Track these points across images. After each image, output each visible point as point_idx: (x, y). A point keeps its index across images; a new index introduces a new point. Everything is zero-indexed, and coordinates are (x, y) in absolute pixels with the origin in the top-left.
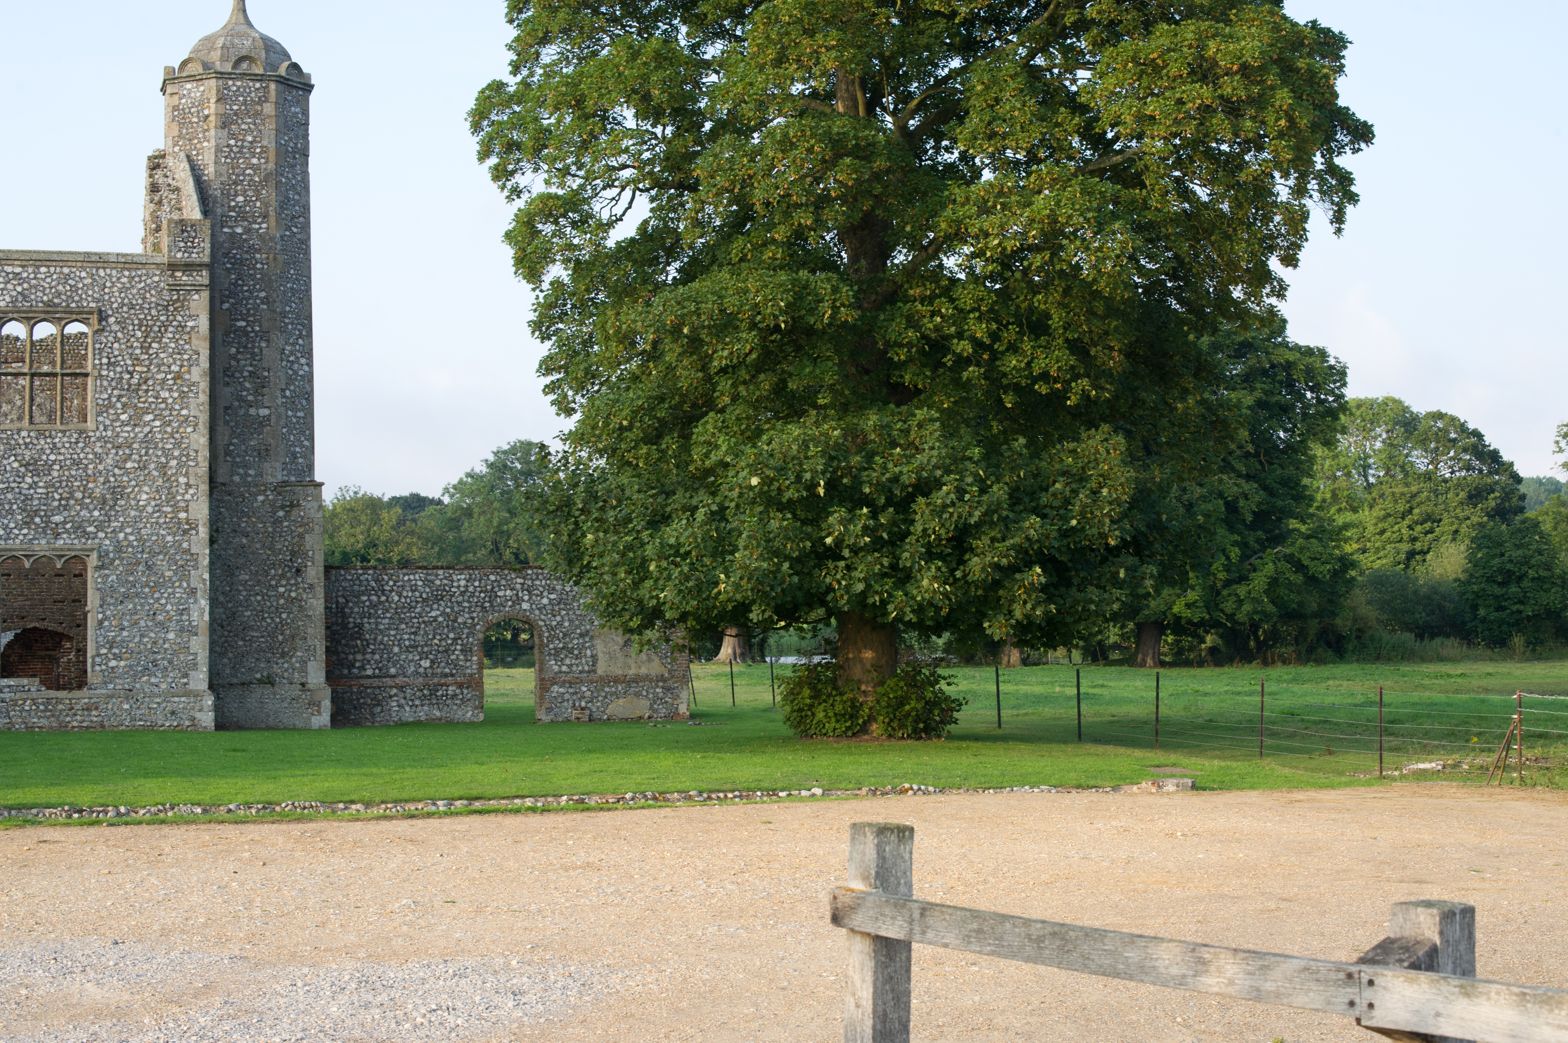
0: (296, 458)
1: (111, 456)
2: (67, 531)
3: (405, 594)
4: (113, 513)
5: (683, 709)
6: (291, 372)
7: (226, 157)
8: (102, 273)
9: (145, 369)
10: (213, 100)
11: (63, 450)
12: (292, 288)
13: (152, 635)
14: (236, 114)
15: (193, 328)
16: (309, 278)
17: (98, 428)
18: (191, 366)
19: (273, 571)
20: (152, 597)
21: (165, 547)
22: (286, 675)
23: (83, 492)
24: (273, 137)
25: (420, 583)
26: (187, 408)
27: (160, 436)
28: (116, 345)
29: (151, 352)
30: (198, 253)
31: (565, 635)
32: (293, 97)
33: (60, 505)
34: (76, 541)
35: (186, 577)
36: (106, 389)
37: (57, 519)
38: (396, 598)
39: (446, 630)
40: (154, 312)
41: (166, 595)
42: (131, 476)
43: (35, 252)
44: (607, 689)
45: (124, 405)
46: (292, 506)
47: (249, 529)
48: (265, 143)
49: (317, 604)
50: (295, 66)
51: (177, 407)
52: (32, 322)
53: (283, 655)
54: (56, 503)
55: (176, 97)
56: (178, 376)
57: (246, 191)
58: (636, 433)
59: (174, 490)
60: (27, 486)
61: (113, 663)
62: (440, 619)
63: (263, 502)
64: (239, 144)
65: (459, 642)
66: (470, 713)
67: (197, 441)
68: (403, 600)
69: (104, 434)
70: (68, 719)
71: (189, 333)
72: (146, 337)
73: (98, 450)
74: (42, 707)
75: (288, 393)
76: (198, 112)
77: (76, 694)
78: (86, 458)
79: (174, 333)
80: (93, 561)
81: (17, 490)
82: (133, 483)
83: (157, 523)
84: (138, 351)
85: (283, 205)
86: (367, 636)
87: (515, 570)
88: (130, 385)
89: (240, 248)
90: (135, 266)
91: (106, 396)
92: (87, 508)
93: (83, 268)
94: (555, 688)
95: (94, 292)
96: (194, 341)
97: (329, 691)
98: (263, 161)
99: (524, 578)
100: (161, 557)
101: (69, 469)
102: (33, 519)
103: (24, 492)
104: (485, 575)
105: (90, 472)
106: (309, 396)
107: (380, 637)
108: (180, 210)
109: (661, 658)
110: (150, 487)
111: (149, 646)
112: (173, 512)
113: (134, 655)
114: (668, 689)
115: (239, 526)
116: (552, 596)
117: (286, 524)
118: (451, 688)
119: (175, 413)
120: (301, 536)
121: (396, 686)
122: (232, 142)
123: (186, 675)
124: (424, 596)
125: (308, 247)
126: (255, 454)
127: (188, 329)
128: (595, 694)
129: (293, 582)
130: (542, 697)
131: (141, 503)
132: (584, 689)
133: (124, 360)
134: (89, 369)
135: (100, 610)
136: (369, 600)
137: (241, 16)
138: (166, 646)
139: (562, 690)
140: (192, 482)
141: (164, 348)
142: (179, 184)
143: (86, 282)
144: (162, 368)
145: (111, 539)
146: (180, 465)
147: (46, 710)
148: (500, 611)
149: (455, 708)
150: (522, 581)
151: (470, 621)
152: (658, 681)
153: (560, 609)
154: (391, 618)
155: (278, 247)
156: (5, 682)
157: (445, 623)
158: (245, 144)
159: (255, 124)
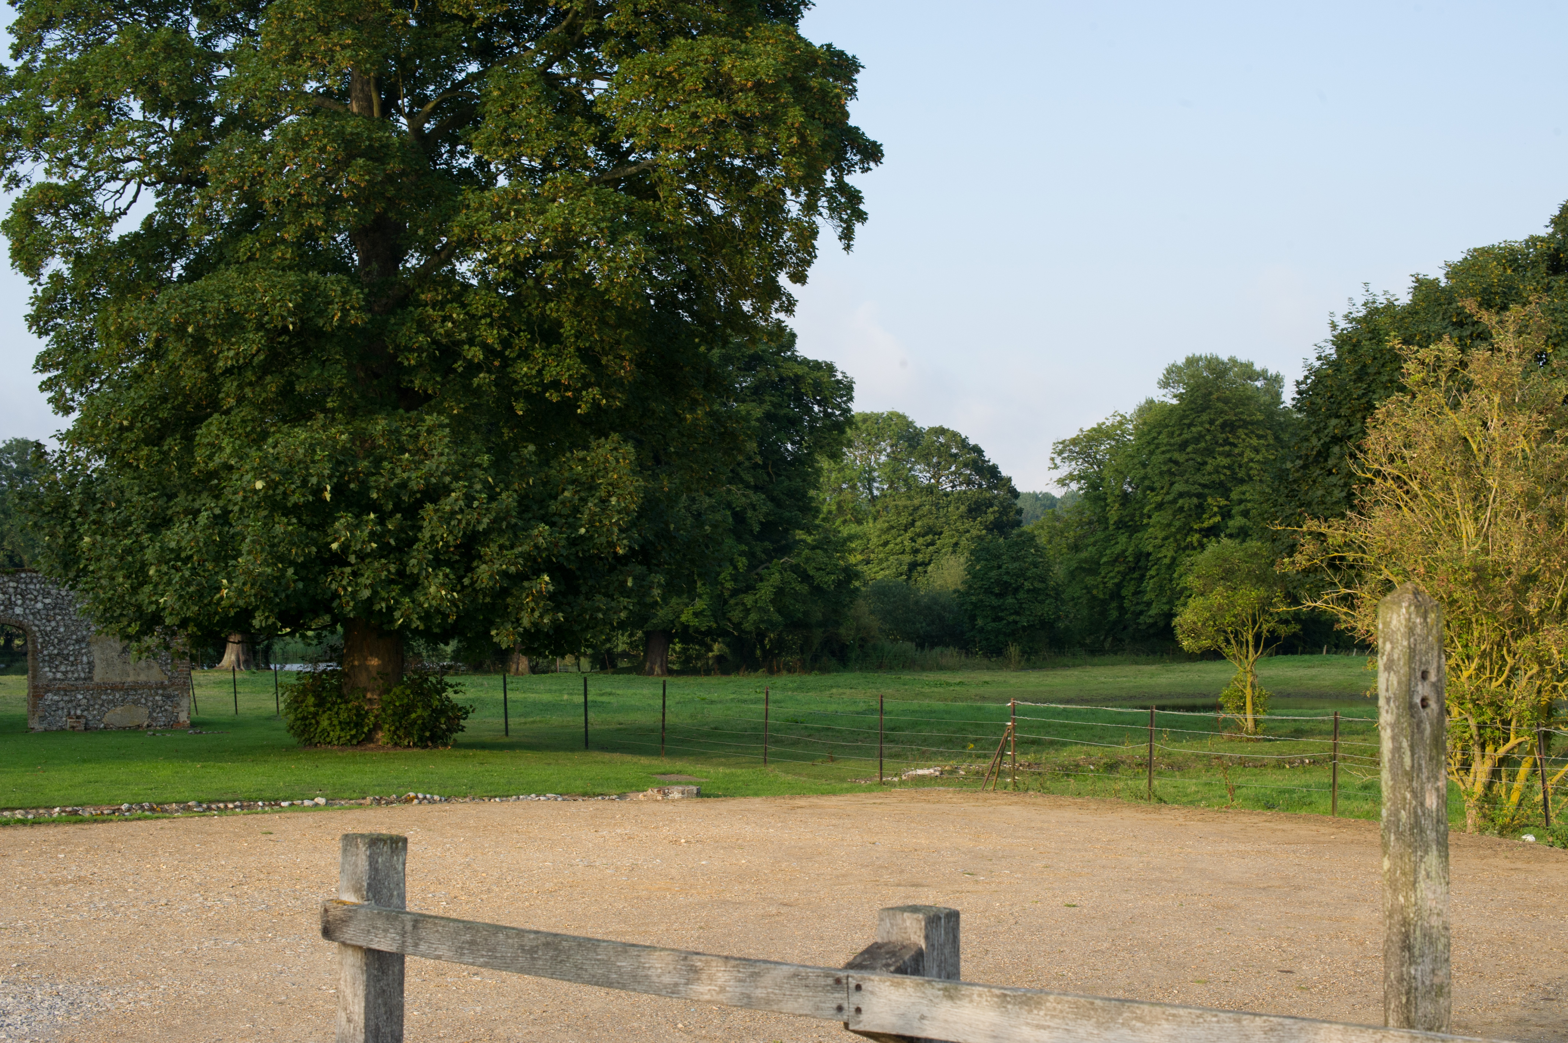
5: (183, 717)
31: (60, 641)
44: (104, 697)
58: (137, 433)
87: (7, 574)
94: (49, 696)
99: (18, 582)
109: (161, 665)
114: (168, 697)
116: (47, 601)
128: (92, 702)
130: (35, 706)
132: (80, 697)
139: (56, 698)
150: (15, 585)
152: (158, 689)
153: (55, 614)
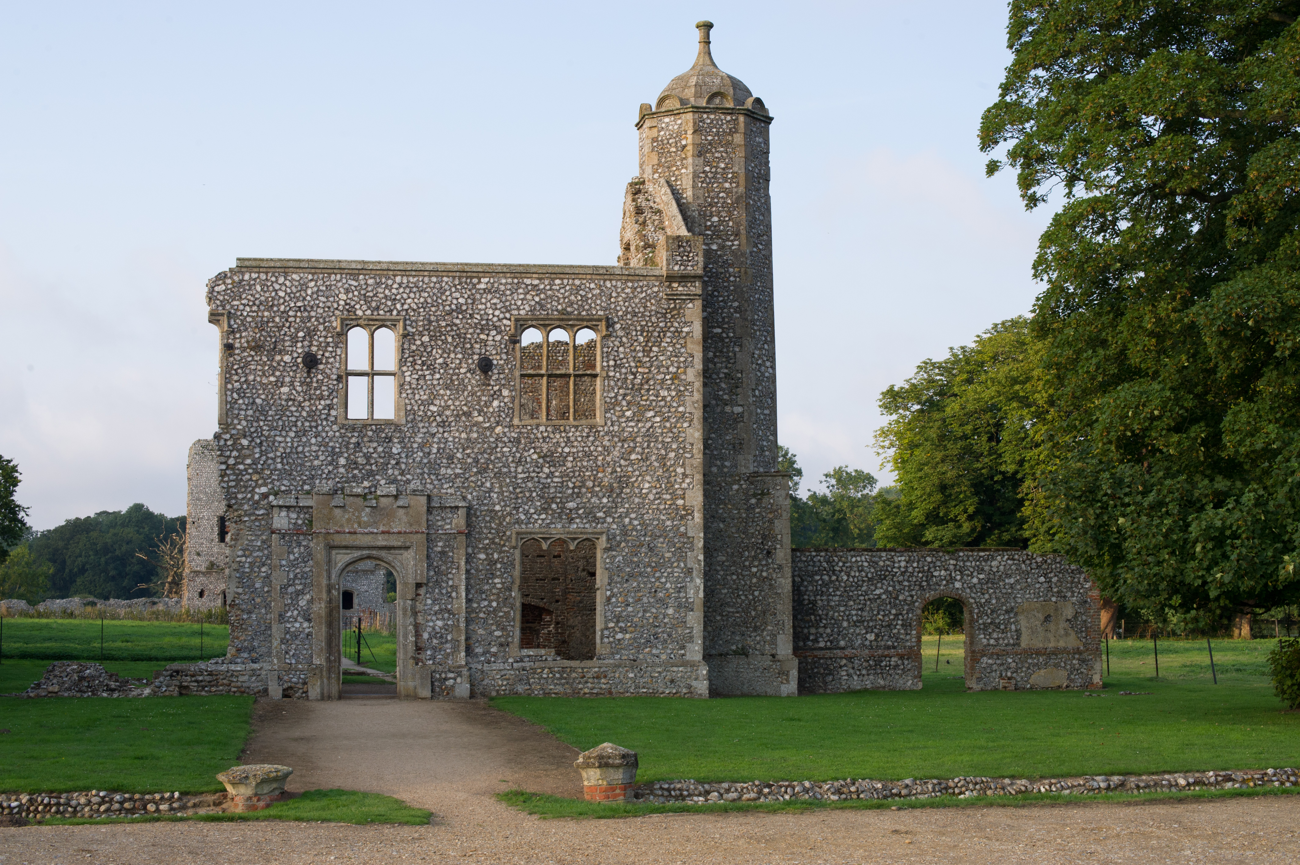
0: (763, 451)
1: (617, 449)
2: (580, 517)
3: (853, 574)
4: (620, 500)
5: (1096, 679)
6: (759, 374)
7: (702, 182)
8: (608, 284)
9: (647, 371)
10: (690, 132)
11: (576, 444)
12: (759, 299)
13: (654, 610)
14: (710, 144)
15: (688, 333)
16: (772, 289)
17: (606, 424)
18: (687, 367)
19: (747, 553)
20: (654, 577)
21: (665, 531)
22: (758, 646)
23: (594, 481)
24: (742, 164)
25: (866, 564)
26: (683, 405)
27: (660, 431)
28: (621, 349)
29: (652, 355)
30: (692, 266)
31: (992, 611)
32: (757, 128)
33: (573, 492)
34: (587, 526)
35: (684, 558)
36: (613, 389)
37: (571, 505)
38: (845, 578)
39: (888, 607)
40: (654, 319)
41: (665, 574)
42: (635, 467)
43: (550, 266)
44: (1030, 661)
45: (629, 403)
46: (763, 494)
47: (725, 515)
48: (736, 169)
49: (785, 583)
50: (758, 101)
51: (675, 404)
52: (549, 328)
53: (756, 629)
54: (570, 491)
55: (655, 130)
56: (675, 377)
57: (720, 212)
58: (1167, 421)
59: (672, 479)
60: (544, 476)
61: (620, 636)
62: (884, 597)
63: (737, 491)
64: (713, 170)
65: (900, 617)
66: (910, 682)
67: (692, 435)
68: (851, 579)
69: (611, 428)
70: (580, 686)
71: (684, 337)
72: (647, 341)
73: (606, 443)
74: (557, 675)
75: (757, 393)
76: (676, 143)
77: (588, 663)
78: (596, 451)
79: (671, 338)
80: (602, 542)
81: (536, 479)
82: (637, 473)
83: (658, 509)
84: (640, 354)
85: (752, 223)
86: (820, 612)
87: (948, 552)
88: (633, 385)
89: (716, 262)
90: (637, 278)
91: (613, 395)
92: (597, 496)
93: (592, 280)
94: (985, 660)
95: (602, 301)
96: (689, 345)
97: (796, 662)
98: (734, 185)
99: (957, 560)
100: (661, 540)
101: (581, 461)
102: (550, 505)
103: (542, 481)
104: (923, 557)
105: (599, 463)
106: (772, 395)
107: (831, 613)
108: (663, 229)
109: (1077, 632)
110: (652, 476)
111: (651, 621)
112: (672, 499)
113: (638, 628)
114: (1083, 661)
115: (717, 512)
116: (981, 576)
117: (757, 510)
118: (893, 659)
119: (673, 410)
120: (771, 521)
121: (846, 657)
122: (707, 169)
123: (683, 647)
124: (870, 575)
125: (771, 262)
126: (730, 447)
127: (684, 334)
128: (1020, 666)
129: (764, 562)
130: (973, 668)
131: (644, 491)
132: (1010, 660)
133: (628, 362)
134: (598, 370)
135: (608, 588)
136: (821, 579)
137: (707, 58)
138: (666, 620)
139: (990, 661)
140: (688, 472)
141: (663, 351)
142: (661, 207)
143: (595, 292)
144: (662, 370)
145: (617, 523)
146: (677, 457)
147: (561, 678)
148: (936, 590)
149: (897, 677)
150: (955, 562)
151: (909, 598)
152: (1074, 654)
153: (988, 588)
154: (840, 596)
155: (748, 262)
156: (525, 652)
157: (888, 600)
158: (719, 170)
159: (727, 153)
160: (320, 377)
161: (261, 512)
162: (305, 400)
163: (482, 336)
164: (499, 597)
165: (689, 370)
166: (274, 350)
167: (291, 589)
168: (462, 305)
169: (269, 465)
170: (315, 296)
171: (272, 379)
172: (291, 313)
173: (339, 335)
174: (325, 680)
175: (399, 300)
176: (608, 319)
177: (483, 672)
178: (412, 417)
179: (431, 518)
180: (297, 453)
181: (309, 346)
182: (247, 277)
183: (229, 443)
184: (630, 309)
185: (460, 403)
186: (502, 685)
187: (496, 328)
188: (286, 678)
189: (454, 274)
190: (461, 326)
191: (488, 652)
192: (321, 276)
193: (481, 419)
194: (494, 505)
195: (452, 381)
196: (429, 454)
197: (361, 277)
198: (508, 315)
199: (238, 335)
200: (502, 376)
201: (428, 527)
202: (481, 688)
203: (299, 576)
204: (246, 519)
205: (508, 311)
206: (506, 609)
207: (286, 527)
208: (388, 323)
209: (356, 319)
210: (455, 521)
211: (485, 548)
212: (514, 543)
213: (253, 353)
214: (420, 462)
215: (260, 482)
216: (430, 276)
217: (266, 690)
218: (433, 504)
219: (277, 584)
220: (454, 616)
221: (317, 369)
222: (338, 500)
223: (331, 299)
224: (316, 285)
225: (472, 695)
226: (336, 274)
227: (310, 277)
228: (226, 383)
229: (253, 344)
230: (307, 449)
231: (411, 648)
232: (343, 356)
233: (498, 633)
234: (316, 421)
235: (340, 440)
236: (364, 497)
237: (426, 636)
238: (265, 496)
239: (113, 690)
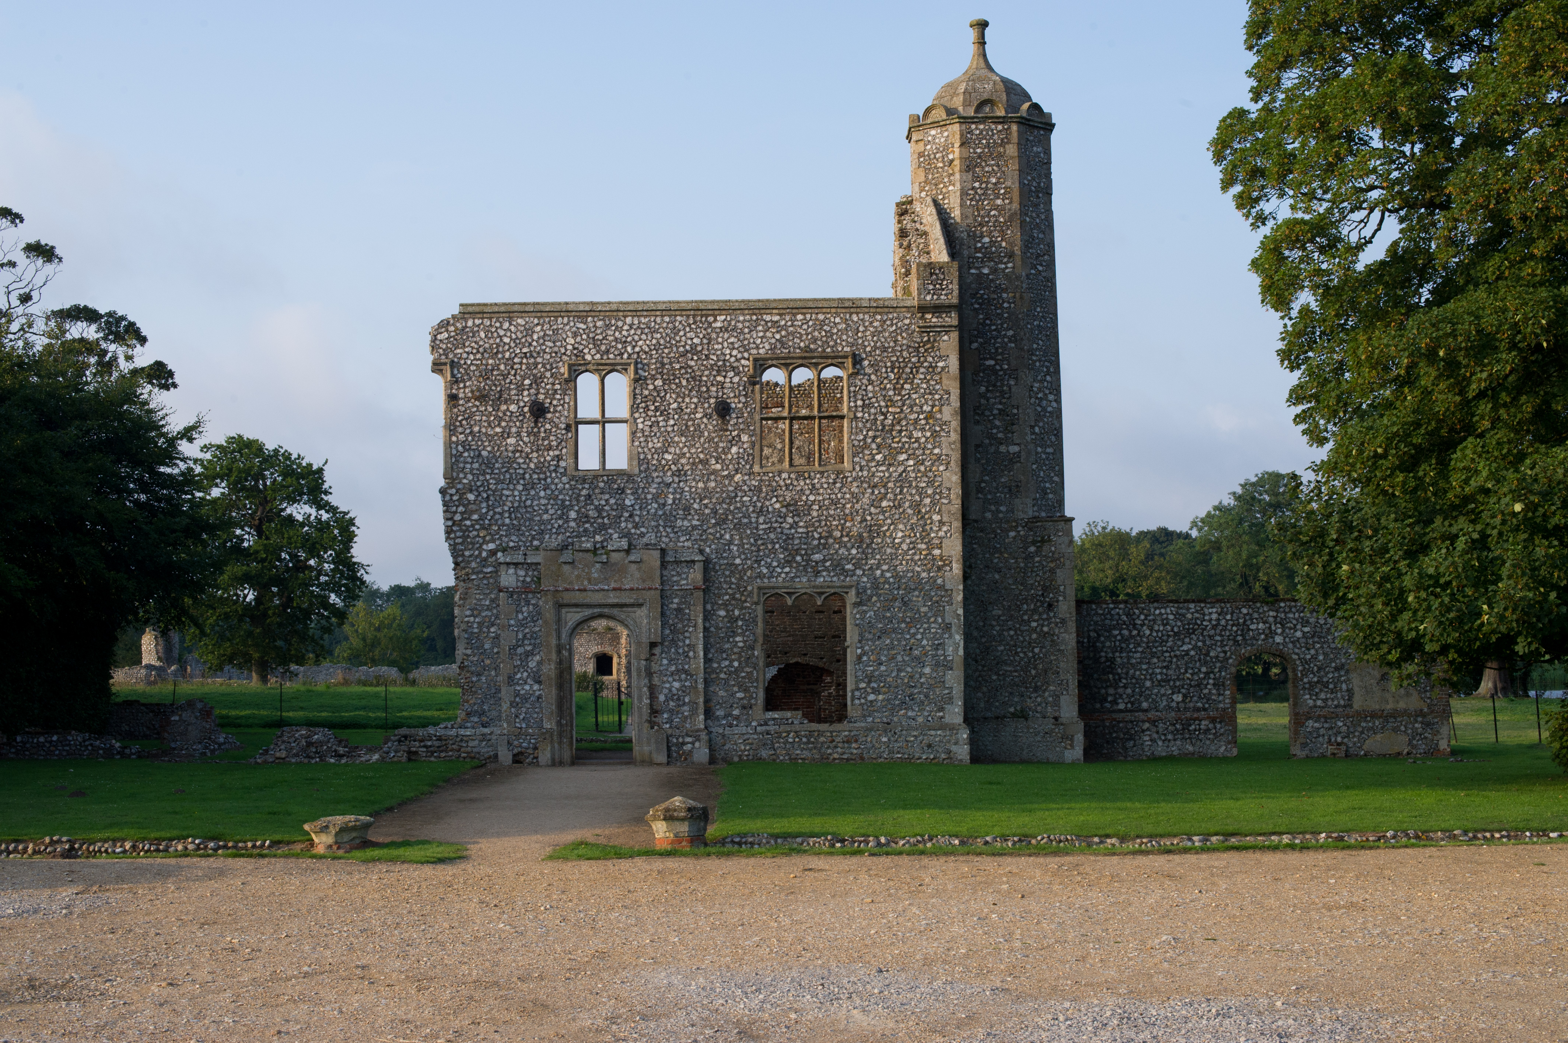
0: (1046, 494)
1: (867, 495)
2: (826, 569)
3: (1156, 628)
4: (870, 551)
5: (1443, 745)
6: (1039, 409)
7: (971, 200)
8: (855, 318)
9: (898, 410)
10: (957, 145)
11: (821, 491)
12: (1039, 326)
13: (909, 669)
14: (979, 157)
15: (943, 368)
16: (1056, 315)
17: (854, 469)
18: (942, 405)
19: (1025, 606)
20: (909, 633)
21: (920, 583)
22: (1039, 708)
23: (841, 531)
24: (1016, 177)
25: (1171, 617)
26: (939, 446)
27: (913, 475)
28: (870, 388)
29: (903, 393)
30: (946, 295)
31: (1319, 669)
32: (1035, 137)
33: (820, 543)
34: (835, 579)
35: (940, 612)
36: (861, 431)
37: (817, 557)
38: (1148, 632)
39: (1198, 664)
40: (905, 354)
41: (921, 630)
42: (887, 514)
43: (791, 300)
44: (1364, 724)
45: (879, 446)
46: (1043, 541)
47: (1001, 565)
48: (1008, 184)
49: (1069, 639)
50: (1036, 107)
51: (930, 446)
52: (791, 368)
53: (1036, 689)
54: (816, 542)
55: (921, 144)
56: (930, 416)
57: (991, 232)
58: (1392, 460)
59: (928, 527)
60: (788, 526)
61: (872, 697)
62: (1192, 653)
63: (1014, 538)
64: (984, 186)
65: (1212, 676)
66: (1223, 748)
67: (949, 479)
68: (1155, 634)
69: (860, 474)
70: (829, 751)
71: (939, 373)
72: (899, 378)
73: (855, 490)
74: (804, 740)
75: (1037, 430)
76: (943, 157)
77: (837, 726)
78: (843, 498)
79: (925, 374)
80: (851, 597)
81: (779, 530)
82: (889, 521)
83: (912, 560)
84: (891, 393)
85: (1028, 243)
86: (1119, 671)
87: (1267, 603)
88: (884, 426)
89: (988, 288)
90: (886, 310)
91: (862, 437)
92: (845, 546)
93: (837, 314)
94: (1310, 723)
95: (848, 336)
96: (945, 381)
97: (1081, 725)
98: (1007, 201)
99: (1277, 611)
100: (917, 593)
101: (827, 509)
102: (794, 558)
103: (785, 531)
104: (1237, 608)
105: (847, 511)
106: (1058, 432)
107: (1132, 672)
108: (928, 253)
109: (1420, 692)
110: (905, 525)
111: (906, 681)
112: (928, 549)
113: (892, 689)
114: (1428, 724)
115: (992, 562)
116: (1306, 629)
117: (1037, 559)
118: (1203, 723)
119: (928, 452)
120: (1052, 571)
121: (1149, 720)
122: (977, 185)
123: (942, 709)
124: (1176, 629)
125: (1054, 285)
126: (1006, 490)
127: (939, 370)
128: (1351, 730)
129: (1045, 616)
130: (1296, 733)
131: (897, 541)
132: (1340, 724)
133: (878, 402)
134: (845, 411)
135: (859, 645)
136: (1120, 634)
137: (981, 61)
138: (922, 680)
139: (1317, 725)
140: (945, 519)
141: (916, 389)
142: (927, 229)
143: (840, 327)
144: (915, 409)
145: (868, 576)
146: (933, 503)
147: (809, 742)
148: (1252, 645)
149: (1208, 742)
150: (1275, 614)
151: (1222, 655)
152: (1417, 716)
153: (1314, 642)
154: (1142, 652)
155: (1024, 285)
156: (770, 715)
157: (1197, 658)
158: (990, 186)
159: (998, 166)
160: (548, 426)
161: (489, 569)
162: (532, 452)
163: (719, 378)
164: (741, 656)
165: (945, 408)
166: (500, 399)
167: (520, 650)
168: (696, 345)
169: (497, 520)
170: (541, 341)
171: (498, 430)
172: (516, 360)
173: (567, 381)
174: (556, 745)
175: (630, 342)
176: (854, 356)
177: (724, 736)
178: (645, 466)
179: (665, 573)
180: (526, 507)
181: (536, 395)
182: (470, 323)
183: (455, 498)
184: (879, 344)
185: (697, 451)
186: (745, 750)
187: (733, 368)
188: (516, 743)
189: (688, 313)
190: (696, 368)
191: (730, 715)
192: (547, 320)
193: (719, 467)
194: (734, 558)
195: (687, 426)
196: (664, 505)
197: (590, 319)
198: (746, 355)
199: (462, 385)
200: (740, 420)
201: (662, 584)
202: (722, 753)
203: (528, 636)
204: (474, 577)
205: (746, 351)
206: (748, 670)
207: (514, 585)
208: (619, 368)
209: (585, 364)
210: (691, 576)
211: (725, 605)
212: (755, 599)
213: (477, 403)
214: (655, 514)
215: (487, 538)
216: (662, 316)
217: (496, 756)
218: (668, 559)
219: (505, 644)
220: (692, 676)
221: (545, 418)
222: (567, 556)
223: (558, 344)
224: (542, 330)
225: (712, 760)
226: (563, 317)
227: (536, 321)
228: (451, 436)
229: (478, 394)
230: (535, 503)
231: (646, 711)
232: (572, 403)
233: (740, 695)
234: (545, 473)
235: (570, 493)
236: (595, 551)
237: (662, 698)
238: (493, 553)
239: (342, 756)
